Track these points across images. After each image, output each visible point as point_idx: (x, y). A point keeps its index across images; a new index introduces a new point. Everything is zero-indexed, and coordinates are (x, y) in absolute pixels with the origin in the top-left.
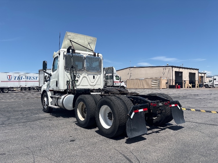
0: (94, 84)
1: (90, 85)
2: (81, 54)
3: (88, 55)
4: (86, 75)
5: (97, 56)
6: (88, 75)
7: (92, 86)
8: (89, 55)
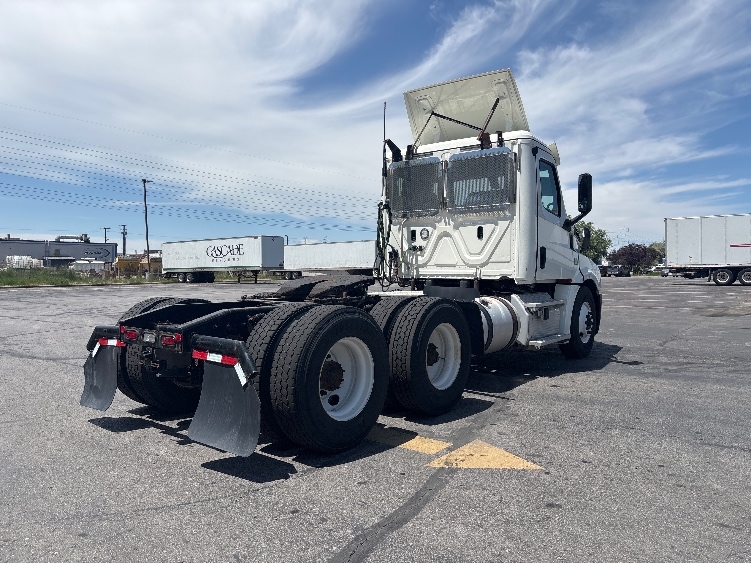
0: (482, 258)
1: (467, 264)
2: (435, 155)
3: (458, 151)
4: (449, 229)
5: (495, 146)
6: (456, 227)
7: (472, 266)
8: (462, 149)
